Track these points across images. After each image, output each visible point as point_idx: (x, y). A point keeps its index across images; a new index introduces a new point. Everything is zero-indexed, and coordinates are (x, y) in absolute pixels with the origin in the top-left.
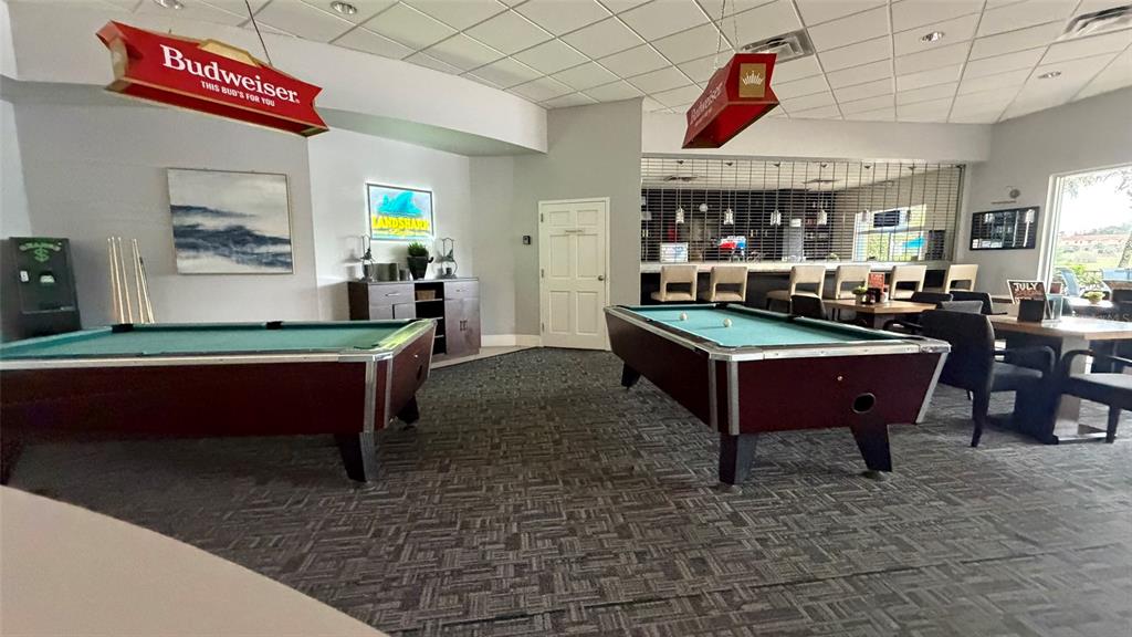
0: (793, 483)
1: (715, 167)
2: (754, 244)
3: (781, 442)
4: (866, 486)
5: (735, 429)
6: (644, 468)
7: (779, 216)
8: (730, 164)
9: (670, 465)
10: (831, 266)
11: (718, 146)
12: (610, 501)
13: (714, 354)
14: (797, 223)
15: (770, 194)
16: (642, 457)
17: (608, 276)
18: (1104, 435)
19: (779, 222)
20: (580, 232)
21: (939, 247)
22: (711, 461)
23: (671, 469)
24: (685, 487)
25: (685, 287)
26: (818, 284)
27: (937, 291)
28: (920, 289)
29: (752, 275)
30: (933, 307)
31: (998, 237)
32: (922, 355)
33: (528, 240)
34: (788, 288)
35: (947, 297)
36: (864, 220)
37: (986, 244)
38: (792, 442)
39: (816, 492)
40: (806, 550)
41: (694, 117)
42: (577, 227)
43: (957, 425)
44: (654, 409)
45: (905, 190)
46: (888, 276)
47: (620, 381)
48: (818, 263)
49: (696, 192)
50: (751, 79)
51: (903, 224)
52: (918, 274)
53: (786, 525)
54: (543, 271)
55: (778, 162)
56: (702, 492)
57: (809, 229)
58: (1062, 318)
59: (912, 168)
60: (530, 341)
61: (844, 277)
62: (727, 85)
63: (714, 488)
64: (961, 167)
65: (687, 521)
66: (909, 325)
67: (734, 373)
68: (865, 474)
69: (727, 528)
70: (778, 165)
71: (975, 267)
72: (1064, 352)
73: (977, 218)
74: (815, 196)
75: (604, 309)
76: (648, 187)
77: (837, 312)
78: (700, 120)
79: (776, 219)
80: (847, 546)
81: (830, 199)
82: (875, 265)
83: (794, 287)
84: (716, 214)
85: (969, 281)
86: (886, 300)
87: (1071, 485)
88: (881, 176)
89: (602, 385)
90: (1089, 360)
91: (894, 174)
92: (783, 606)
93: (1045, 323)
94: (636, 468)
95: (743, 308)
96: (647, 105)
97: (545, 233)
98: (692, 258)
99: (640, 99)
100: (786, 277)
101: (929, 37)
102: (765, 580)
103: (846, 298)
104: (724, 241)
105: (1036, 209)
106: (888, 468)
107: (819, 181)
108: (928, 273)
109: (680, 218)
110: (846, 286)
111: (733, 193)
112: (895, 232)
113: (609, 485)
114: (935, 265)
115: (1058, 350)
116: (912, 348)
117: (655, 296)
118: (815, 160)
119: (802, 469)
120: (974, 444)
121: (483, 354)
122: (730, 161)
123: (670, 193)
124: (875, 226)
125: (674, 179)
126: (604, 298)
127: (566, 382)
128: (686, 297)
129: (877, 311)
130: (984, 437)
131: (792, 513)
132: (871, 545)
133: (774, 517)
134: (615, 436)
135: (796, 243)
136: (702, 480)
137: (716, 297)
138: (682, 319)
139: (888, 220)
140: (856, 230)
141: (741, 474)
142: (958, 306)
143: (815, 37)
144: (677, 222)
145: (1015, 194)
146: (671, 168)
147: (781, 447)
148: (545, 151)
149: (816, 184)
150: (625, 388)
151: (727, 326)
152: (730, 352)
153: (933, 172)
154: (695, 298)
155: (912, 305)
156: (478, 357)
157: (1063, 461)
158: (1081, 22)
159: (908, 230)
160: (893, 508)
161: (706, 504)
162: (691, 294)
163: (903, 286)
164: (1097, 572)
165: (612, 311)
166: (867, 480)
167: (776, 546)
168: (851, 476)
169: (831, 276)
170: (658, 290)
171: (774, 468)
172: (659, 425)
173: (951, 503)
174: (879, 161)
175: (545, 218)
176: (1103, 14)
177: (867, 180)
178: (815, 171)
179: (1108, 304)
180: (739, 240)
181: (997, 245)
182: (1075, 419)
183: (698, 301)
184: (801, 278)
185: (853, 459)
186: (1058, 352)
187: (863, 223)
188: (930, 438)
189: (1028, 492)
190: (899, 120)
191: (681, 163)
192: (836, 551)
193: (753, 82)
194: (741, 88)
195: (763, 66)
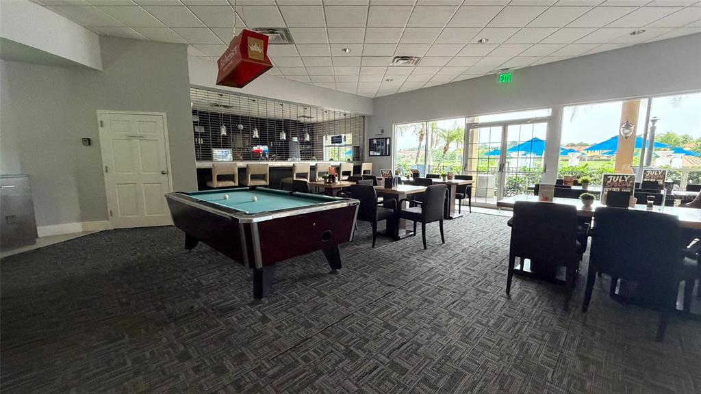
0: (296, 287)
1: (244, 102)
2: (272, 150)
3: (290, 265)
4: (331, 279)
5: (260, 265)
6: (202, 305)
7: (284, 135)
8: (254, 101)
9: (221, 298)
10: (313, 163)
11: (241, 86)
12: (173, 337)
13: (242, 219)
14: (295, 139)
15: (279, 122)
16: (200, 297)
17: (170, 171)
18: (413, 233)
19: (285, 138)
20: (142, 138)
21: (358, 155)
22: (249, 287)
23: (222, 300)
24: (231, 309)
25: (231, 178)
26: (307, 173)
27: (358, 175)
28: (352, 175)
29: (272, 169)
30: (355, 183)
31: (378, 151)
32: (349, 208)
33: (88, 142)
34: (292, 177)
35: (361, 179)
36: (326, 139)
37: (375, 154)
38: (296, 264)
39: (307, 289)
40: (302, 324)
41: (222, 65)
42: (138, 133)
43: (367, 239)
44: (210, 262)
45: (342, 125)
46: (338, 169)
47: (184, 246)
48: (307, 162)
49: (233, 116)
50: (255, 48)
51: (343, 143)
52: (349, 167)
53: (292, 313)
54: (107, 167)
55: (282, 103)
56: (242, 309)
57: (302, 143)
58: (399, 186)
59: (345, 115)
60: (97, 226)
61: (319, 169)
62: (240, 48)
63: (251, 304)
64: (363, 117)
65: (233, 331)
66: (347, 192)
67: (256, 229)
68: (331, 273)
69: (258, 327)
70: (282, 105)
71: (371, 164)
72: (399, 200)
73: (371, 141)
74: (302, 125)
75: (166, 196)
76: (198, 109)
77: (317, 189)
78: (226, 67)
79: (283, 136)
80: (322, 314)
81: (311, 127)
82: (333, 163)
83: (295, 175)
84: (248, 131)
85: (369, 171)
86: (337, 181)
87: (404, 256)
88: (332, 118)
89: (169, 252)
90: (408, 203)
91: (337, 117)
92: (290, 362)
93: (393, 188)
94: (196, 306)
95: (268, 189)
96: (191, 51)
97: (105, 137)
98: (235, 158)
99: (185, 46)
100: (290, 170)
101: (345, 50)
102: (280, 351)
103: (320, 180)
104: (255, 148)
105: (390, 138)
106: (340, 267)
107: (304, 117)
108: (354, 167)
109: (224, 132)
110: (321, 174)
111: (257, 118)
112: (340, 146)
113: (173, 325)
114: (357, 163)
115: (397, 199)
116: (345, 205)
117: (209, 184)
118: (301, 105)
119: (302, 278)
120: (373, 247)
122: (254, 99)
123: (216, 116)
124: (332, 143)
125: (218, 105)
126: (169, 186)
127: (135, 254)
128: (231, 184)
129: (333, 187)
130: (376, 242)
131: (296, 305)
132: (333, 309)
133: (286, 310)
134: (179, 288)
135: (296, 150)
136: (243, 301)
137: (251, 183)
138: (225, 199)
139: (337, 140)
140: (324, 145)
141: (266, 290)
142: (365, 183)
144: (222, 134)
145: (383, 131)
146: (214, 98)
147: (290, 268)
148: (101, 70)
149: (303, 118)
150: (188, 250)
151: (254, 201)
152: (252, 217)
153: (353, 118)
154: (237, 184)
155: (347, 183)
156: (34, 247)
157: (402, 246)
158: (397, 59)
159: (345, 146)
160: (342, 287)
161: (245, 316)
162: (235, 182)
163: (345, 173)
164: (412, 291)
165: (171, 196)
166: (331, 276)
167: (286, 328)
168: (325, 276)
169: (313, 169)
170: (211, 180)
171: (286, 281)
172: (215, 272)
173: (365, 277)
174: (331, 109)
175: (104, 124)
176: (403, 58)
177: (326, 119)
178: (301, 111)
179: (411, 179)
180: (264, 148)
181: (379, 154)
182: (404, 228)
183: (240, 186)
184: (298, 170)
185: (325, 266)
186: (397, 200)
187: (327, 141)
188: (357, 247)
189: (391, 263)
190: (338, 90)
191: (222, 95)
192: (317, 319)
193: (256, 50)
194: (249, 52)
195: (262, 41)
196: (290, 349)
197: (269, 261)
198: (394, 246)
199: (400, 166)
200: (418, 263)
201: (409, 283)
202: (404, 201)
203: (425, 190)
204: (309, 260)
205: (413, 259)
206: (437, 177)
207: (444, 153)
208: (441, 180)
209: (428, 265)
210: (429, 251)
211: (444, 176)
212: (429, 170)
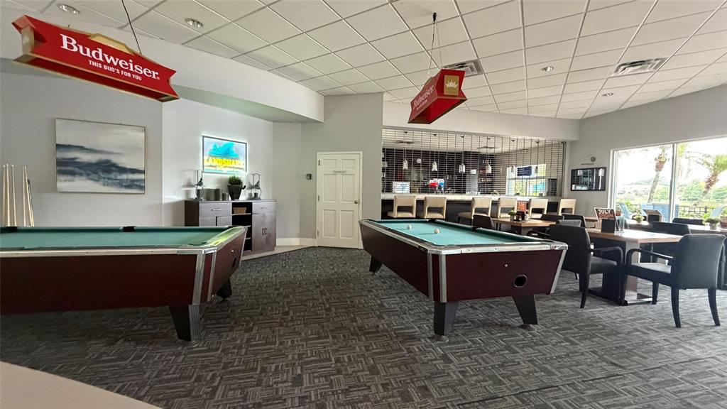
0: (479, 333)
1: (426, 136)
2: (448, 184)
3: (470, 307)
4: (523, 334)
5: (444, 299)
6: (386, 326)
8: (435, 135)
9: (403, 324)
10: (495, 198)
11: (429, 122)
12: (364, 349)
13: (431, 250)
14: (474, 172)
15: (459, 155)
16: (384, 318)
17: (361, 201)
18: (651, 299)
19: (464, 171)
20: (343, 173)
21: (554, 188)
22: (428, 320)
23: (403, 327)
24: (412, 338)
25: (409, 209)
26: (488, 209)
27: (554, 214)
28: (545, 213)
29: (449, 202)
30: (554, 223)
31: (585, 184)
32: (552, 251)
33: (310, 176)
34: (471, 211)
35: (561, 218)
36: (512, 171)
37: (579, 188)
38: (477, 307)
39: (493, 339)
40: (490, 377)
41: (415, 105)
42: (341, 169)
43: (572, 295)
44: (390, 287)
45: (534, 154)
46: (528, 204)
47: (369, 268)
48: (488, 196)
49: (415, 151)
50: (451, 84)
51: (534, 175)
52: (543, 204)
53: (477, 361)
54: (319, 197)
55: (463, 135)
56: (424, 341)
57: (481, 176)
58: (624, 230)
59: (538, 143)
60: (309, 242)
61: (503, 205)
62: (436, 87)
63: (431, 338)
64: (564, 143)
65: (415, 361)
67: (443, 261)
68: (522, 327)
69: (440, 364)
70: (463, 137)
71: (574, 201)
72: (627, 250)
73: (574, 172)
74: (484, 156)
75: (359, 222)
76: (386, 147)
77: (499, 226)
78: (419, 107)
79: (462, 169)
80: (515, 374)
81: (493, 158)
82: (520, 198)
83: (474, 210)
84: (426, 165)
85: (571, 209)
86: (527, 219)
87: (637, 330)
88: (521, 146)
89: (357, 271)
91: (528, 145)
93: (616, 233)
94: (381, 326)
95: (445, 222)
96: (386, 97)
97: (321, 173)
98: (412, 191)
99: (382, 93)
100: (469, 204)
101: (546, 69)
102: (466, 399)
103: (505, 217)
104: (431, 181)
105: (605, 169)
106: (535, 323)
107: (486, 147)
108: (549, 203)
109: (405, 166)
110: (504, 210)
111: (437, 152)
112: (530, 179)
113: (363, 338)
114: (553, 199)
116: (546, 247)
117: (390, 214)
118: (484, 135)
119: (484, 324)
120: (582, 306)
121: (277, 251)
122: (435, 133)
123: (400, 152)
124: (519, 175)
125: (402, 142)
126: (358, 215)
127: (333, 269)
128: (409, 215)
129: (522, 225)
130: (587, 302)
131: (480, 353)
132: (529, 372)
133: (469, 356)
134: (366, 305)
135: (474, 183)
136: (423, 333)
137: (428, 216)
138: (409, 228)
139: (525, 172)
140: (508, 177)
141: (448, 329)
142: (568, 222)
143: (483, 63)
144: (404, 168)
145: (593, 159)
146: (400, 136)
147: (470, 310)
148: (322, 121)
149: (485, 149)
150: (372, 273)
151: (436, 233)
152: (441, 249)
153: (549, 145)
154: (415, 216)
155: (540, 222)
156: (274, 253)
157: (631, 315)
158: (623, 67)
159: (537, 178)
160: (540, 348)
161: (426, 349)
162: (412, 214)
163: (536, 211)
164: (657, 383)
165: (364, 223)
166: (524, 331)
167: (471, 376)
168: (514, 328)
169: (495, 204)
170: (392, 210)
171: (467, 324)
172: (395, 297)
173: (572, 343)
174: (520, 137)
175: (321, 163)
176: (633, 64)
177: (513, 148)
178: (484, 142)
179: (646, 223)
180: (440, 181)
181: (585, 188)
182: (635, 290)
183: (417, 217)
184: (478, 205)
185: (513, 317)
186: (624, 250)
187: (511, 173)
188: (557, 303)
189: (615, 335)
190: (530, 115)
191: (406, 132)
192: (508, 377)
193: (451, 86)
194: (445, 88)
195: (458, 77)
196: (478, 402)
197: (454, 297)
198: (617, 313)
199: (621, 204)
200: (666, 345)
201: (653, 371)
202: (636, 252)
203: (678, 240)
204: (491, 305)
205: (653, 337)
206: (699, 222)
207: (708, 187)
208: (707, 227)
209: (688, 353)
210: (684, 331)
211: (712, 222)
212: (677, 212)
